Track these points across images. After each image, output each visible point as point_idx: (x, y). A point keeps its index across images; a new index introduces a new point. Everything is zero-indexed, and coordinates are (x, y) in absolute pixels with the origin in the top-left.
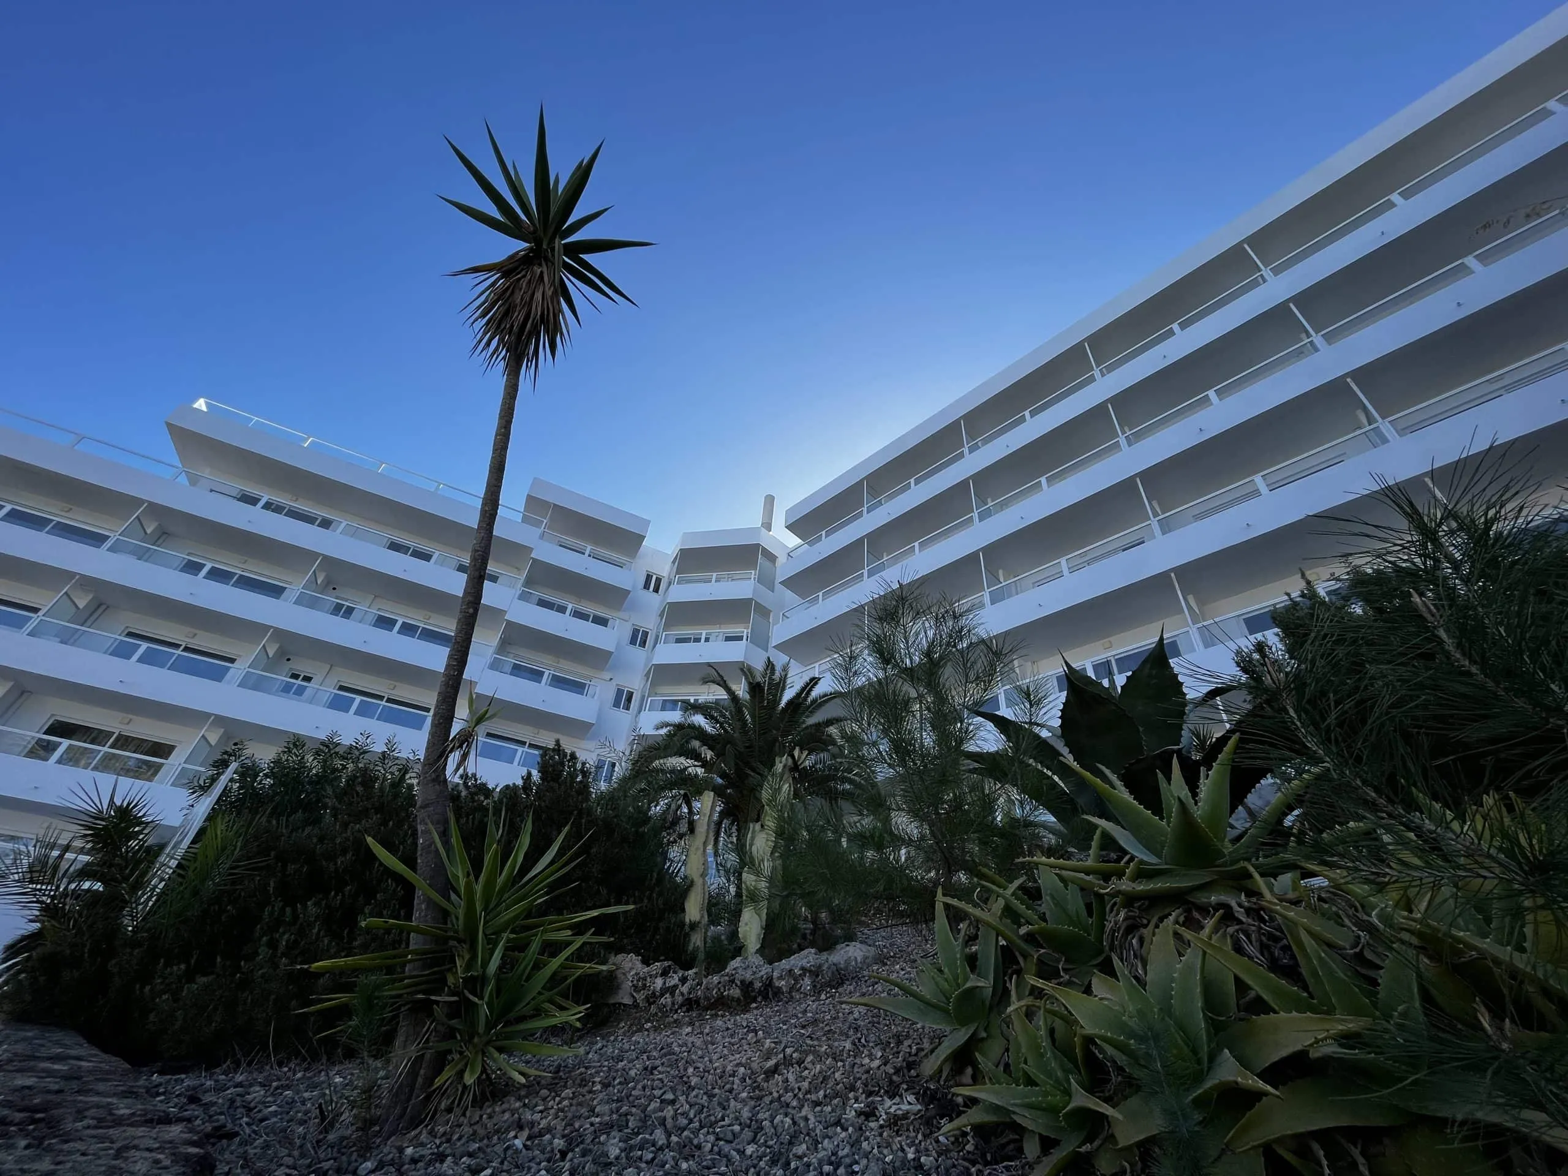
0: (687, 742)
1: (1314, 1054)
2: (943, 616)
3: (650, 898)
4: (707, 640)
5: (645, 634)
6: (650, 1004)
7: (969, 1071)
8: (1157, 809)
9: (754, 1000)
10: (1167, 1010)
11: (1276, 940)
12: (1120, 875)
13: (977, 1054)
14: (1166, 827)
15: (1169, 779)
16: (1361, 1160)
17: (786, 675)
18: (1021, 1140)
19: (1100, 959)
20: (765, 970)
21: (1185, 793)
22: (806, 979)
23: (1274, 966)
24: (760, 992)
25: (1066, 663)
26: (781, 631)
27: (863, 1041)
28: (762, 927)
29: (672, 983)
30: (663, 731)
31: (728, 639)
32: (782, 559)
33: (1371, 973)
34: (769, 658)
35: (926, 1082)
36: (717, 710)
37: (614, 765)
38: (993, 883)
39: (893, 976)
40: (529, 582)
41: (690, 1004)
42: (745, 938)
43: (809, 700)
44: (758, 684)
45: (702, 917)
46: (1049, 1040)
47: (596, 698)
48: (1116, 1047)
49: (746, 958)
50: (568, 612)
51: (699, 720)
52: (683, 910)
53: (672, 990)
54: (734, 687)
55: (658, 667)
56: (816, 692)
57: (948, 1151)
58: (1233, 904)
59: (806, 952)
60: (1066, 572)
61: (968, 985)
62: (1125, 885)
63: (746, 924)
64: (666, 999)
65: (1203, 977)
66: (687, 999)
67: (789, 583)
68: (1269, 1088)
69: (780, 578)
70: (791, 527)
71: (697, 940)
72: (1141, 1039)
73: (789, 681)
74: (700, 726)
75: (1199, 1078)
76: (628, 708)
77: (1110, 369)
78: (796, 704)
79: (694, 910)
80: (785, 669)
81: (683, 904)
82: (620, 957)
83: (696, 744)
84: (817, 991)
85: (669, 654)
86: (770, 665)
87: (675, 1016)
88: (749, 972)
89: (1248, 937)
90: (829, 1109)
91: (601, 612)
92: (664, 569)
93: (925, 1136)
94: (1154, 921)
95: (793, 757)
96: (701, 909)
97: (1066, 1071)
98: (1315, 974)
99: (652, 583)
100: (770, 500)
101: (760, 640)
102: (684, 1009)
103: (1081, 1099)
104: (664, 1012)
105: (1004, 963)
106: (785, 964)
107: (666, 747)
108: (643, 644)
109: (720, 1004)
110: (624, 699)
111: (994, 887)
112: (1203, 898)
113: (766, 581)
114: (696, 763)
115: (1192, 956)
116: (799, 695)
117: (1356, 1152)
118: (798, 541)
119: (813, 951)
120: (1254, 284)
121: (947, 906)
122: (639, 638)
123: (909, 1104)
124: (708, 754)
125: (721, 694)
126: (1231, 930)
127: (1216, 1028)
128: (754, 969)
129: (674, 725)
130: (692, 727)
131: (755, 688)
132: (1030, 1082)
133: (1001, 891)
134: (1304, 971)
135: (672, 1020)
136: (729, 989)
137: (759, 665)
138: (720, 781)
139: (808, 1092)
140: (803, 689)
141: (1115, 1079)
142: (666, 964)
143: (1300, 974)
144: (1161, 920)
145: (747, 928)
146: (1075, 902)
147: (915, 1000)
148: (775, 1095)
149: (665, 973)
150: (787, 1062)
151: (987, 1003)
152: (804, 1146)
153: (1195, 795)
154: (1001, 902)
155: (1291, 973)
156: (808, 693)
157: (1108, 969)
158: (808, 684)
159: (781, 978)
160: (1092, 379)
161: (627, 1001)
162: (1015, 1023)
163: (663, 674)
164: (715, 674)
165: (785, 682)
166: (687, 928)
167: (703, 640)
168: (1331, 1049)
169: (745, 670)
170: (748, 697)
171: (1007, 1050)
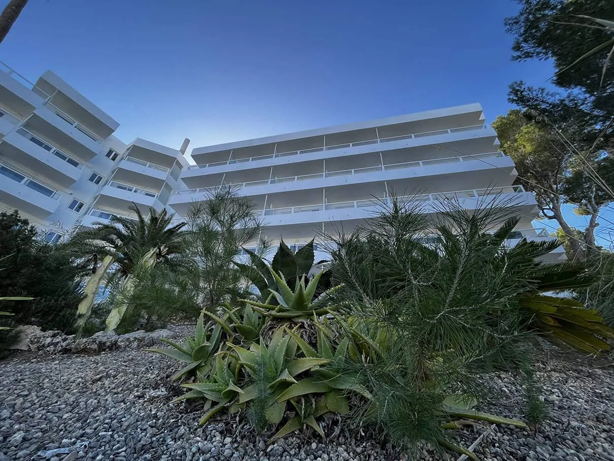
0: (109, 235)
1: (312, 370)
2: (243, 205)
3: (56, 300)
4: (135, 191)
5: (100, 178)
6: (39, 350)
7: (193, 378)
8: (293, 289)
9: (104, 350)
10: (272, 356)
11: (313, 334)
12: (273, 309)
13: (197, 372)
14: (293, 296)
15: (300, 281)
16: (314, 403)
17: (171, 218)
18: (204, 404)
19: (257, 339)
20: (115, 337)
21: (303, 285)
22: (135, 343)
23: (310, 343)
24: (108, 347)
25: (282, 241)
26: (174, 199)
27: (152, 367)
28: (120, 320)
29: (58, 340)
30: (97, 226)
31: (147, 194)
32: (185, 169)
33: (336, 346)
34: (165, 209)
35: (173, 383)
36: (130, 224)
37: (60, 236)
38: (227, 308)
39: (177, 344)
40: (27, 125)
41: (66, 351)
42: (109, 323)
43: (179, 231)
44: (156, 218)
45: (88, 312)
46: (227, 366)
47: (58, 200)
48: (250, 368)
49: (106, 332)
50: (52, 151)
51: (119, 226)
52: (77, 309)
53: (56, 344)
54: (143, 217)
55: (102, 196)
56: (183, 229)
57: (172, 409)
58: (305, 322)
59: (139, 331)
60: (293, 212)
61: (204, 345)
62: (273, 313)
63: (112, 317)
64: (52, 348)
65: (288, 345)
66: (64, 348)
67: (185, 180)
68: (295, 381)
69: (182, 176)
70: (194, 157)
71: (81, 322)
72: (259, 365)
73: (172, 221)
74: (119, 229)
75: (274, 378)
76: (78, 211)
77: (329, 149)
78: (171, 232)
79: (83, 308)
80: (172, 216)
81: (78, 305)
82: (26, 327)
83: (114, 237)
84: (138, 348)
85: (110, 191)
86: (165, 212)
87: (53, 356)
88: (106, 338)
89: (306, 333)
90: (121, 395)
91: (75, 158)
92: (121, 152)
93: (164, 404)
94: (279, 326)
95: (160, 249)
96: (88, 309)
97: (230, 377)
98: (321, 346)
99: (112, 155)
100: (187, 142)
101: (163, 199)
102: (61, 353)
103: (232, 387)
104: (47, 354)
105: (221, 338)
106: (127, 336)
107: (95, 234)
108: (97, 182)
109: (85, 351)
110: (77, 206)
111: (227, 309)
112: (296, 320)
113: (174, 175)
114: (111, 245)
115: (287, 338)
116: (175, 228)
117: (313, 400)
118: (195, 164)
119: (143, 331)
120: (374, 142)
121: (205, 315)
122: (95, 179)
123: (162, 392)
124: (119, 242)
125: (135, 217)
126: (302, 331)
127: (286, 361)
128: (109, 337)
129: (104, 225)
130: (115, 229)
131: (154, 220)
132: (216, 382)
133: (229, 311)
134: (318, 345)
135: (51, 358)
136: (91, 345)
137: (159, 211)
138: (122, 256)
139: (114, 389)
140: (177, 226)
141: (246, 379)
142: (56, 332)
143: (317, 346)
144: (281, 326)
145: (112, 319)
146: (255, 318)
147: (179, 351)
148: (94, 390)
149: (54, 336)
150: (108, 376)
151: (209, 353)
152: (99, 412)
153: (306, 286)
154: (228, 315)
155: (314, 345)
156: (179, 228)
157: (258, 342)
158: (180, 224)
159: (122, 341)
160: (322, 150)
161: (24, 348)
162: (217, 360)
163: (105, 200)
164: (135, 208)
165: (170, 221)
166: (76, 317)
167: (133, 191)
168: (317, 368)
169: (152, 210)
170: (149, 222)
171: (211, 370)
